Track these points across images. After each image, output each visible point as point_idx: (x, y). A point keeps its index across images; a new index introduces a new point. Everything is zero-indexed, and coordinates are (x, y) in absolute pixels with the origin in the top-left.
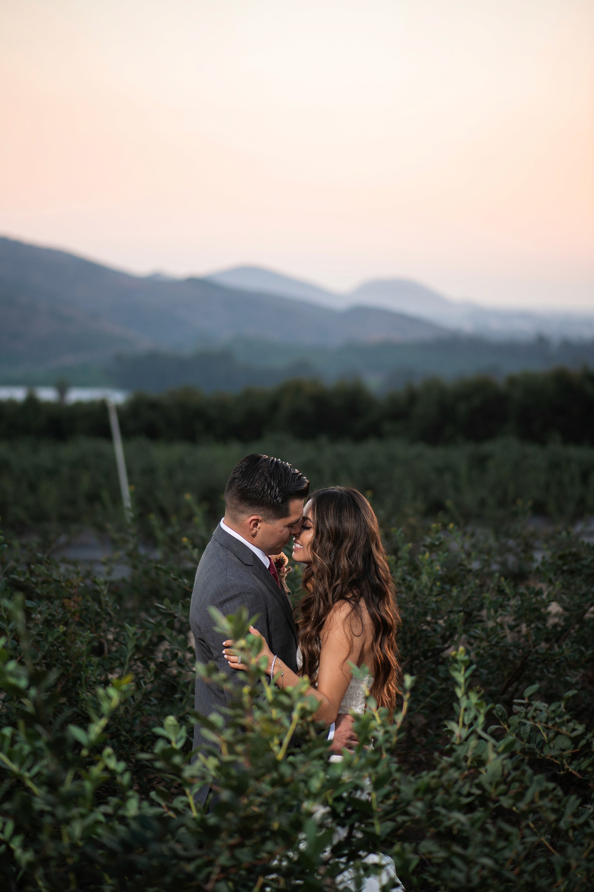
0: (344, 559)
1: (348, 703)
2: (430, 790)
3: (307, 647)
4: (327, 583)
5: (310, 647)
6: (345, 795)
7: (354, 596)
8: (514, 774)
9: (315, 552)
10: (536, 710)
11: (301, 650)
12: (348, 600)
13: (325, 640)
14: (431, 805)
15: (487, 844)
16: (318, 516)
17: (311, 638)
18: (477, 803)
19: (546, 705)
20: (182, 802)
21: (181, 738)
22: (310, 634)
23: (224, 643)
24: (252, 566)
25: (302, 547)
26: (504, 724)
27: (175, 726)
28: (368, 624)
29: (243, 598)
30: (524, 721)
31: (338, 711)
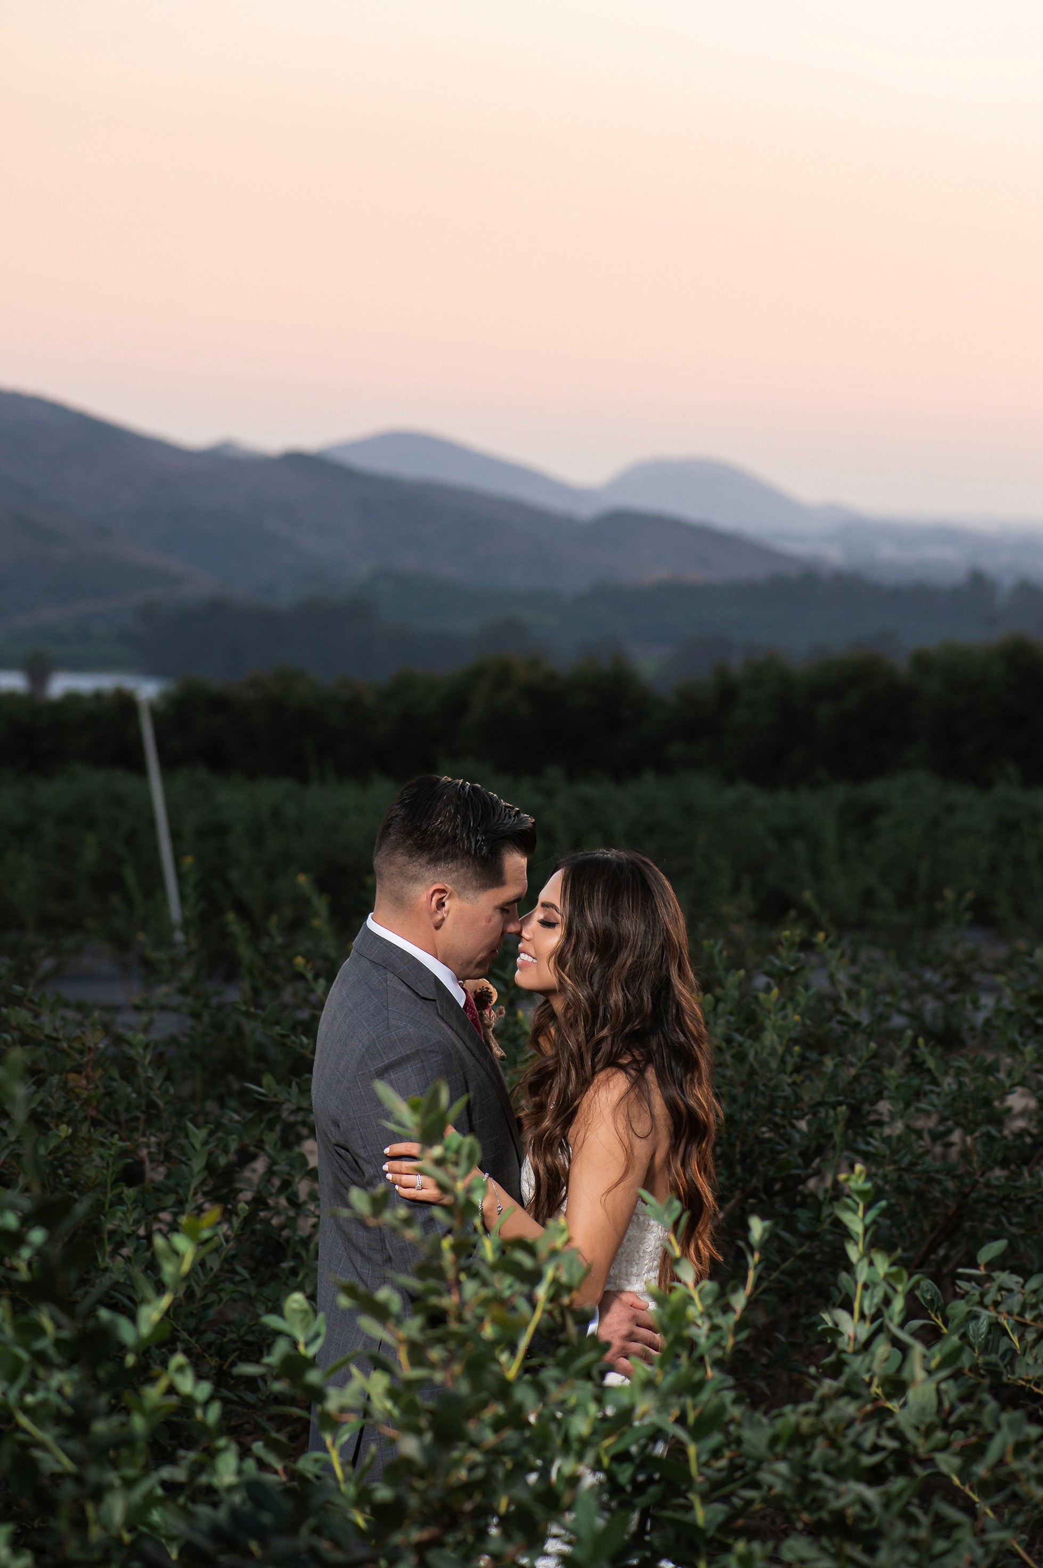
0: (616, 989)
1: (623, 1270)
2: (798, 1439)
3: (545, 1158)
4: (582, 1032)
5: (549, 1159)
6: (634, 1449)
7: (635, 1061)
8: (962, 1409)
9: (563, 971)
10: (1001, 1289)
11: (531, 1164)
12: (622, 1068)
13: (580, 1145)
14: (802, 1470)
15: (915, 1544)
16: (573, 902)
17: (551, 1142)
18: (890, 1466)
19: (1021, 1280)
20: (317, 1461)
21: (317, 1335)
22: (550, 1133)
23: (387, 1151)
24: (434, 1000)
25: (535, 961)
26: (937, 1317)
27: (305, 1312)
28: (662, 1116)
29: (422, 1062)
30: (977, 1309)
31: (604, 1286)
